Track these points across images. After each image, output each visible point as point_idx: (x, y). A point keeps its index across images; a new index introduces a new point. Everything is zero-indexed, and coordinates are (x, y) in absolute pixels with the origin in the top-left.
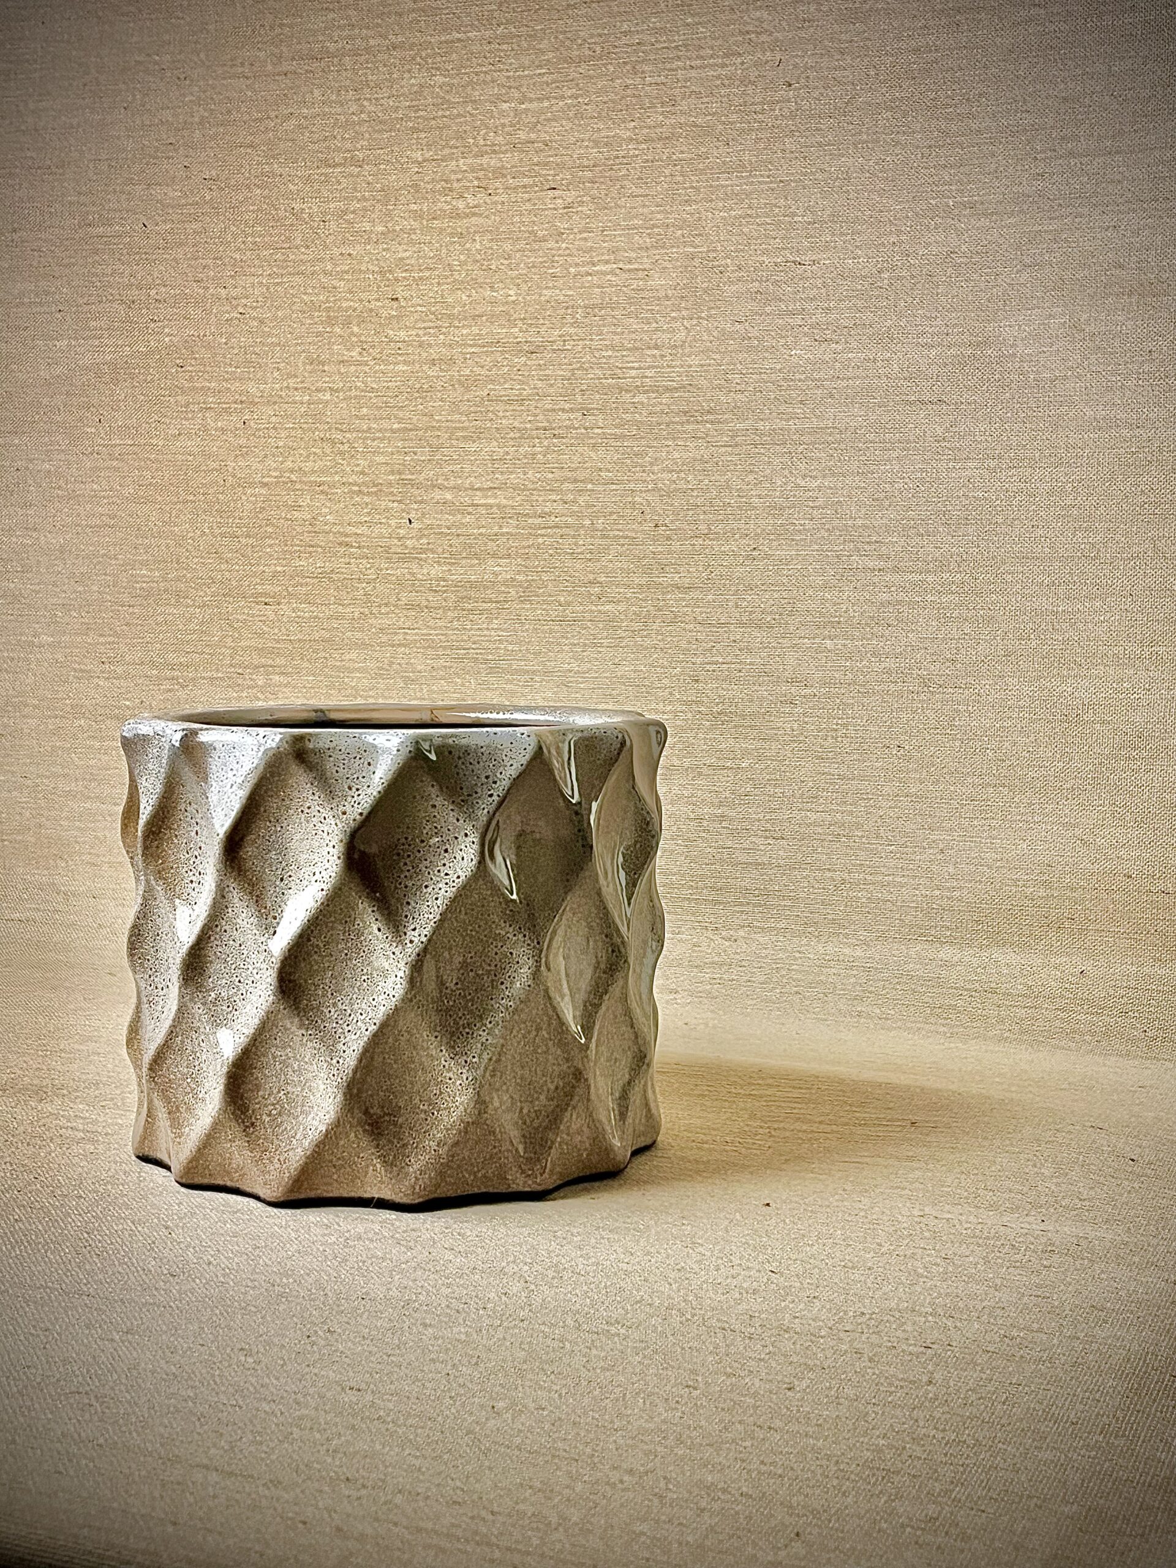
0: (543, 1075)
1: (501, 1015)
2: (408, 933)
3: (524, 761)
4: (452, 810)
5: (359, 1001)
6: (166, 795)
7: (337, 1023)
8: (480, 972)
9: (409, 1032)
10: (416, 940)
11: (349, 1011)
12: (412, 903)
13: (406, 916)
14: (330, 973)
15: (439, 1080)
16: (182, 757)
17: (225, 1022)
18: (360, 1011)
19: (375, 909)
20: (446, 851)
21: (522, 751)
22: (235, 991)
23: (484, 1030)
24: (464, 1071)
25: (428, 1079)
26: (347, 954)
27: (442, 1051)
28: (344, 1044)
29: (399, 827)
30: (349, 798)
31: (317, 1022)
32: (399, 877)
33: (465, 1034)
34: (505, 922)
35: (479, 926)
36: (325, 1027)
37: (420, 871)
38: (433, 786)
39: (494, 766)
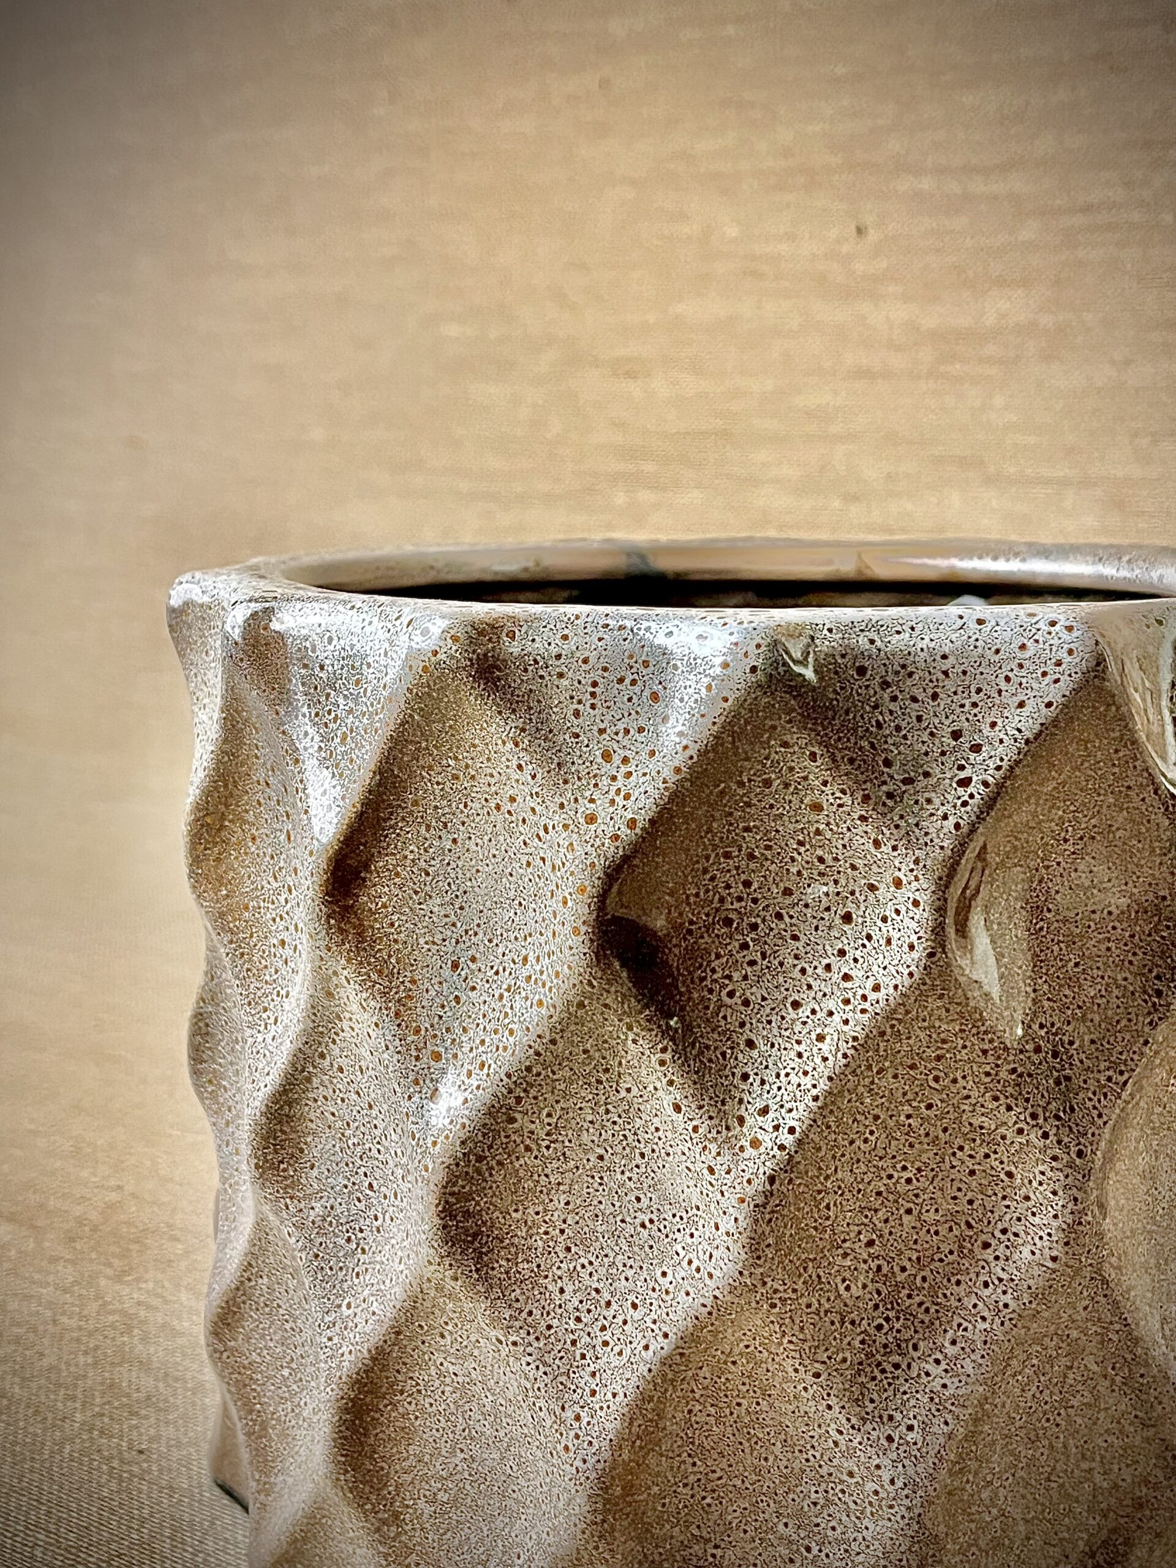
0: (1084, 1457)
1: (981, 1326)
2: (749, 1121)
3: (1056, 694)
4: (863, 818)
5: (630, 1273)
6: (226, 747)
7: (578, 1320)
8: (931, 1217)
9: (750, 1357)
10: (767, 1139)
11: (607, 1296)
12: (759, 1042)
13: (745, 1077)
14: (563, 1198)
15: (824, 1471)
16: (244, 665)
17: (341, 1275)
18: (632, 1298)
19: (667, 1056)
20: (847, 918)
21: (1050, 668)
22: (360, 1205)
23: (937, 1362)
24: (885, 1462)
25: (797, 1465)
26: (601, 1158)
27: (829, 1407)
28: (593, 1374)
29: (727, 855)
30: (605, 782)
31: (530, 1313)
32: (729, 977)
33: (889, 1368)
34: (996, 1099)
35: (929, 1107)
36: (549, 1327)
37: (781, 964)
38: (813, 756)
39: (975, 705)
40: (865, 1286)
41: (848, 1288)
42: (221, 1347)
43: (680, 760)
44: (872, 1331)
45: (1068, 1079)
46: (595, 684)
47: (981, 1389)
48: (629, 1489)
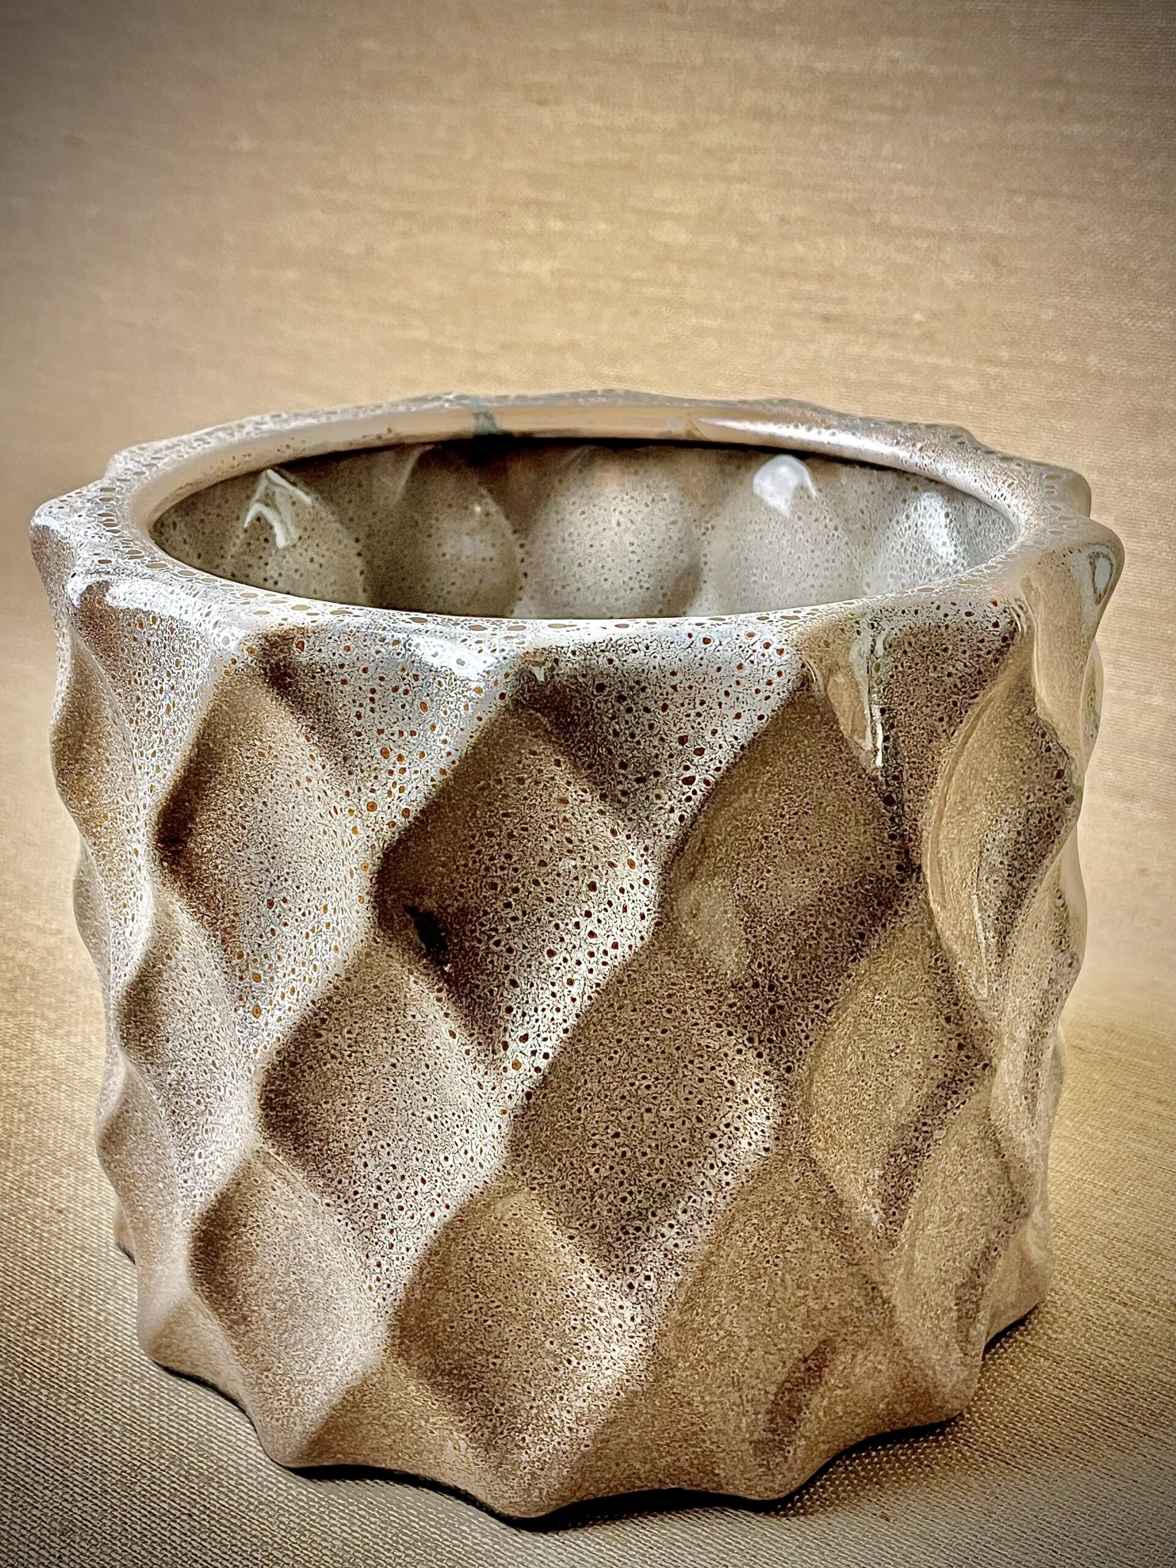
0: (799, 1287)
1: (707, 1199)
2: (512, 1045)
3: (767, 709)
4: (601, 812)
5: (419, 1155)
7: (379, 1188)
8: (667, 1114)
9: (518, 1222)
10: (526, 1062)
11: (401, 1171)
12: (521, 982)
13: (509, 1010)
14: (365, 1094)
15: (581, 1305)
17: (193, 1129)
18: (421, 1174)
19: (443, 995)
20: (593, 887)
21: (762, 686)
23: (671, 1226)
24: (627, 1303)
26: (394, 1065)
27: (582, 1261)
28: (391, 1231)
29: (490, 835)
30: (384, 775)
31: (340, 1182)
32: (496, 930)
33: (631, 1230)
34: (719, 1026)
35: (664, 1031)
36: (356, 1193)
37: (539, 920)
38: (558, 763)
39: (699, 715)
40: (612, 1168)
41: (597, 1171)
42: (108, 1158)
43: (444, 763)
44: (618, 1202)
45: (781, 1007)
46: (373, 691)
47: (706, 1248)
48: (422, 1318)
